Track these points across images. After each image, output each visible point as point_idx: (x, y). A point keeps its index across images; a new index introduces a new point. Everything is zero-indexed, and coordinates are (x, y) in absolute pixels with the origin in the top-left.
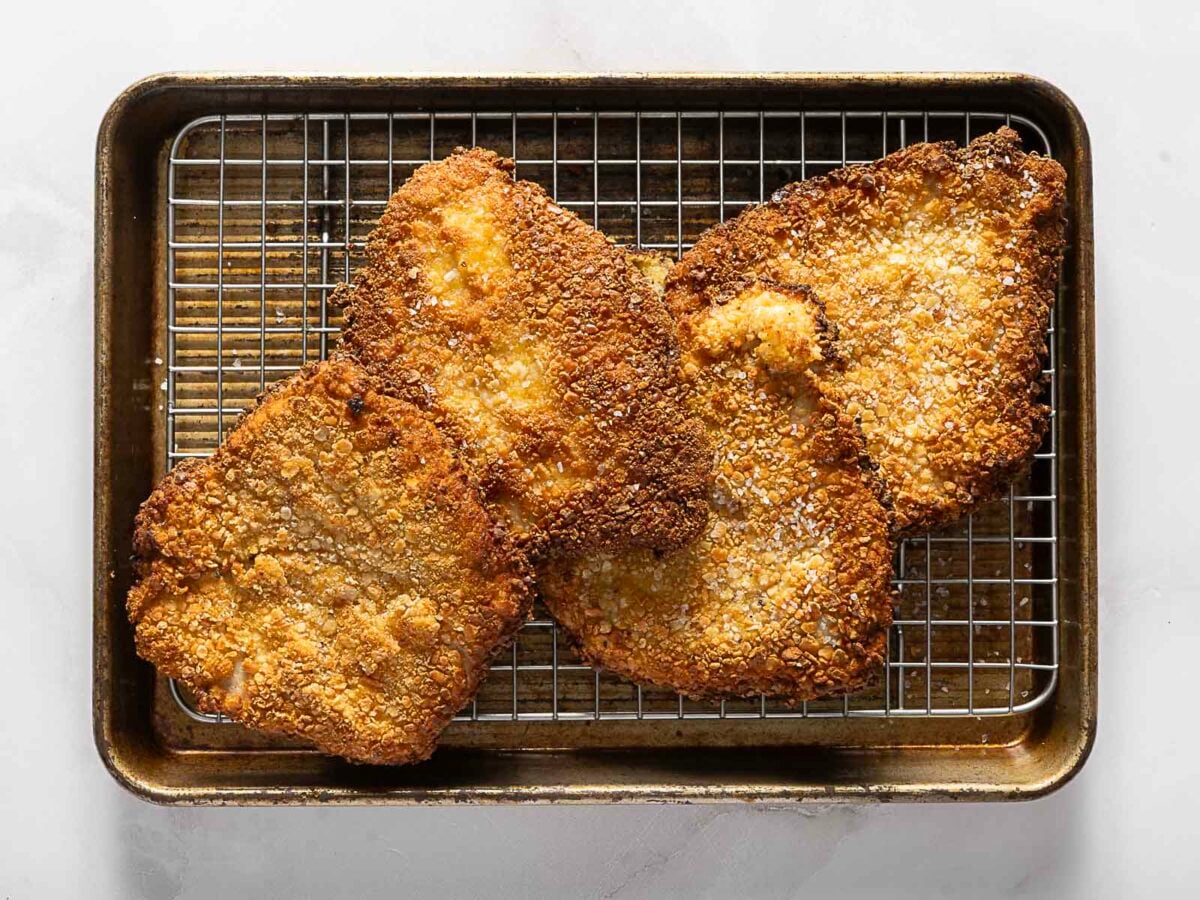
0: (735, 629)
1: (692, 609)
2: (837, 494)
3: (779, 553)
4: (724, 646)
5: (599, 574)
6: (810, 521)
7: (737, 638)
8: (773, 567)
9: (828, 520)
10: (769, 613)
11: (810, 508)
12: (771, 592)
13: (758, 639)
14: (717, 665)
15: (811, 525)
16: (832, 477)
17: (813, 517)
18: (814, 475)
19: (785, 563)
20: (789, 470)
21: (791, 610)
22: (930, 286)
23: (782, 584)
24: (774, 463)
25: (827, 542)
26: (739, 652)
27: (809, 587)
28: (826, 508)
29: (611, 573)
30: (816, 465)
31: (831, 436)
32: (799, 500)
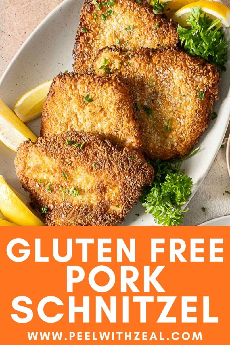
0: (189, 106)
1: (179, 117)
2: (159, 61)
3: (171, 85)
4: (193, 111)
5: (161, 141)
6: (165, 72)
7: (192, 106)
8: (175, 88)
9: (166, 66)
10: (188, 94)
11: (161, 71)
12: (182, 92)
13: (194, 100)
14: (197, 115)
15: (166, 72)
16: (154, 61)
17: (164, 71)
18: (151, 66)
19: (175, 84)
20: (147, 73)
21: (189, 87)
22: (120, 31)
23: (181, 87)
24: (144, 77)
25: (172, 69)
26: (196, 107)
27: (184, 79)
28: (162, 66)
29: (161, 137)
30: (149, 64)
31: (141, 57)
32: (157, 73)
